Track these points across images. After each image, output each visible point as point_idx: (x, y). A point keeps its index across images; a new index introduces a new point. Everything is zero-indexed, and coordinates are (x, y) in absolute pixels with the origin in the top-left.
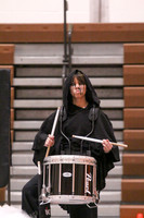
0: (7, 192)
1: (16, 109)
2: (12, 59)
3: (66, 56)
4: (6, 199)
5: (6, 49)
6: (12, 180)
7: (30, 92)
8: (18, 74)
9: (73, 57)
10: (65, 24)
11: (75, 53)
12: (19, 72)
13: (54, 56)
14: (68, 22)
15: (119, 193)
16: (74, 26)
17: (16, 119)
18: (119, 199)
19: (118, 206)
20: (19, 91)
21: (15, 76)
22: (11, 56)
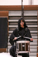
0: (7, 49)
1: (9, 28)
2: (8, 15)
3: (22, 14)
4: (7, 51)
5: (7, 12)
6: (8, 46)
7: (13, 23)
8: (10, 19)
9: (24, 14)
10: (22, 5)
11: (25, 13)
12: (10, 18)
13: (19, 14)
14: (23, 5)
15: (37, 50)
16: (24, 6)
17: (9, 30)
18: (37, 51)
19: (36, 53)
20: (10, 23)
21: (9, 19)
22: (8, 14)
